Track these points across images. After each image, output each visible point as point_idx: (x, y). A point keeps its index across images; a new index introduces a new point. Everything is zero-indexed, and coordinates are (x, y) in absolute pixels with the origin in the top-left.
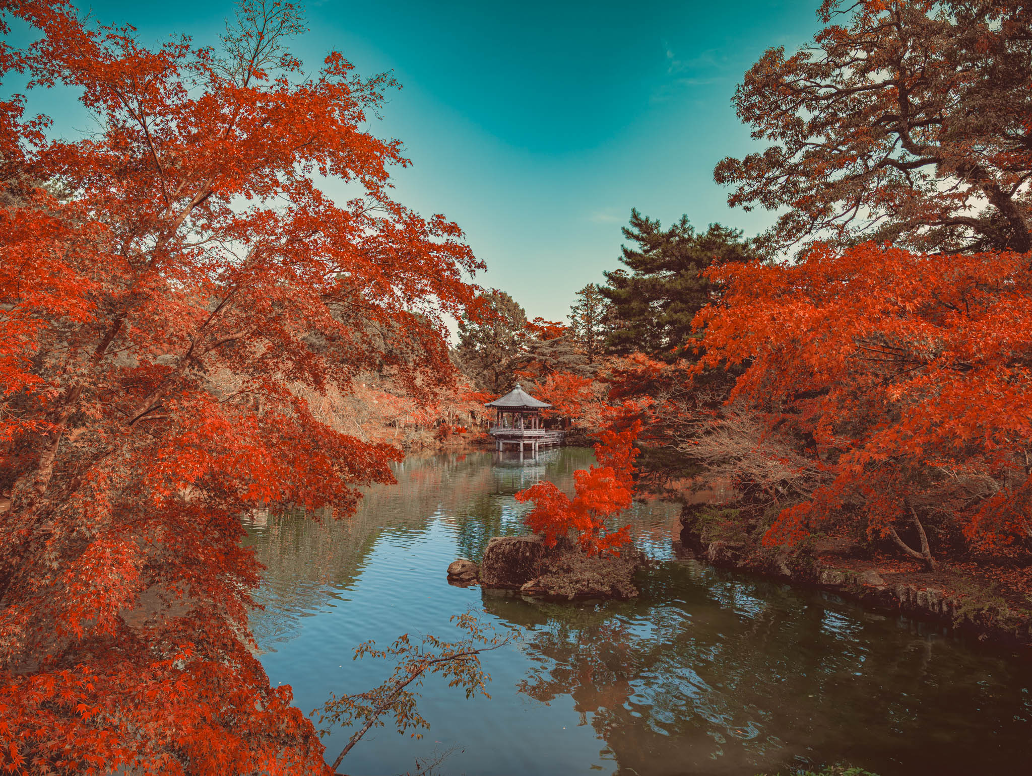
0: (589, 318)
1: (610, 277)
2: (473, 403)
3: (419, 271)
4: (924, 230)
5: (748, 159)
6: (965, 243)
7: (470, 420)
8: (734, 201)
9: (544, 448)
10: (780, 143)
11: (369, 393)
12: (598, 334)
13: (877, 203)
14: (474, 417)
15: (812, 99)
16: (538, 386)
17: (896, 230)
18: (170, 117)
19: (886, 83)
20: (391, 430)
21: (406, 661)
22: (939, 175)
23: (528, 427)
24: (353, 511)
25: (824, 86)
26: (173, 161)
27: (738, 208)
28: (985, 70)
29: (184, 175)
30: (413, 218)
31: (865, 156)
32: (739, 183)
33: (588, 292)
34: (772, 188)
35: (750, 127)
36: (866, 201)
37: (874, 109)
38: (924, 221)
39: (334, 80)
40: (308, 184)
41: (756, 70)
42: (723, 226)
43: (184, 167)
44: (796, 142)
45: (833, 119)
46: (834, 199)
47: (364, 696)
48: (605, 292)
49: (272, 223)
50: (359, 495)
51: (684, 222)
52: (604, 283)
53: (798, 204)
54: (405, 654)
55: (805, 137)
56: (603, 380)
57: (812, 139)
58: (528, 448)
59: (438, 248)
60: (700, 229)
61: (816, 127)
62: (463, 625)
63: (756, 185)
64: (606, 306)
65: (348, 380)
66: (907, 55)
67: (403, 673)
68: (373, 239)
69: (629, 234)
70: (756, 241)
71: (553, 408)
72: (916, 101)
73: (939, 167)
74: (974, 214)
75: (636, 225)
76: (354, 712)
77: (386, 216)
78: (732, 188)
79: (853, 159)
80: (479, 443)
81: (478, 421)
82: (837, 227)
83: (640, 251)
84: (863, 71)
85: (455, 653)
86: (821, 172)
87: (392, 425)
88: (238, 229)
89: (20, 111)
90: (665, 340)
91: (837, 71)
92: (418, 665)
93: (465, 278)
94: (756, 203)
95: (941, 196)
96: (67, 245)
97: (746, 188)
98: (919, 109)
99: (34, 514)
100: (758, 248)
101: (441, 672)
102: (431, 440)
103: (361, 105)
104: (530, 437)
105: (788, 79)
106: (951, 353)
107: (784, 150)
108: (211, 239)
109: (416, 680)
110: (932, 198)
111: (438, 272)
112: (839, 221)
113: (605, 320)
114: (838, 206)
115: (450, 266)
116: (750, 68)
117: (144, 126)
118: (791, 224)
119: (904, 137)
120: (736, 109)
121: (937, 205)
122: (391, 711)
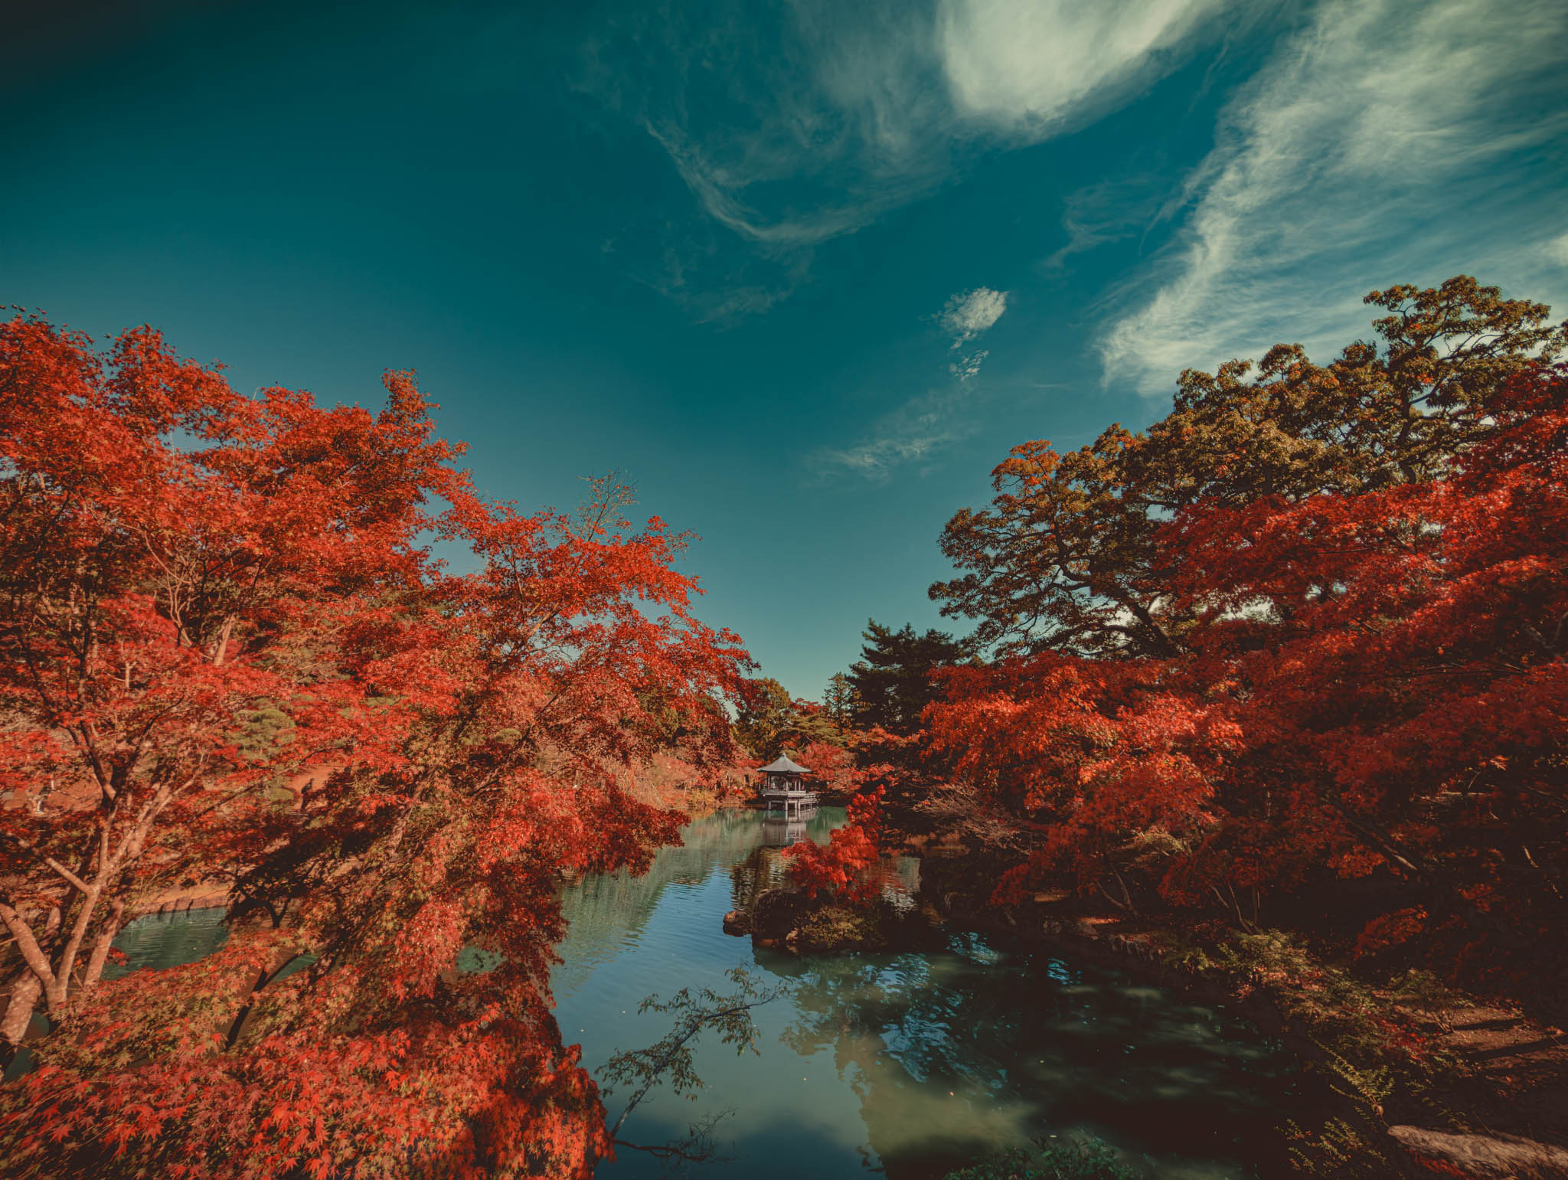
0: (839, 700)
1: (854, 668)
2: (747, 768)
3: (710, 669)
4: (1087, 635)
5: (952, 583)
6: (1120, 644)
7: (745, 782)
8: (944, 612)
9: (804, 807)
10: (975, 571)
11: (664, 760)
12: (847, 711)
13: (1051, 613)
14: (747, 780)
15: (994, 542)
16: (799, 754)
17: (1069, 633)
18: (533, 560)
19: (1046, 531)
20: (680, 791)
21: (685, 1016)
22: (1092, 595)
23: (792, 789)
24: (647, 870)
25: (1002, 533)
26: (532, 590)
27: (948, 617)
28: (1114, 523)
29: (539, 601)
30: (706, 629)
31: (1038, 583)
32: (947, 600)
33: (837, 678)
34: (973, 603)
35: (952, 561)
36: (1042, 612)
37: (1039, 549)
38: (1087, 627)
39: (653, 534)
40: (629, 607)
41: (953, 522)
42: (937, 631)
43: (539, 595)
44: (987, 571)
45: (1011, 555)
46: (1018, 611)
47: (646, 1053)
48: (849, 679)
49: (600, 633)
50: (652, 856)
51: (908, 628)
52: (850, 673)
53: (991, 615)
54: (685, 1008)
55: (993, 568)
56: (851, 750)
57: (998, 569)
58: (791, 807)
59: (725, 652)
60: (920, 633)
61: (999, 560)
62: (736, 979)
63: (960, 601)
64: (852, 689)
65: (650, 757)
66: (1058, 513)
67: (681, 1028)
68: (675, 647)
69: (868, 638)
70: (963, 641)
71: (812, 773)
72: (1069, 543)
73: (1092, 589)
74: (1123, 623)
75: (871, 629)
76: (635, 1069)
77: (686, 628)
78: (942, 603)
79: (1029, 583)
80: (749, 803)
81: (751, 784)
82: (1023, 632)
83: (876, 649)
84: (1029, 523)
85: (729, 1009)
86: (1007, 592)
87: (682, 787)
88: (574, 638)
89: (426, 556)
90: (898, 718)
91: (1010, 524)
92: (697, 1020)
93: (744, 675)
94: (961, 614)
95: (1096, 610)
96: (444, 653)
97: (953, 603)
98: (1071, 549)
99: (380, 875)
100: (965, 647)
101: (715, 1028)
102: (712, 800)
103: (671, 550)
104: (793, 798)
105: (975, 528)
106: (1126, 742)
107: (978, 576)
108: (553, 644)
109: (693, 1036)
110: (1090, 612)
111: (723, 671)
112: (1024, 627)
113: (851, 701)
114: (1022, 617)
115: (733, 666)
116: (949, 520)
117: (514, 566)
118: (988, 630)
119: (1064, 568)
120: (940, 548)
121: (1094, 618)
122: (669, 1069)
